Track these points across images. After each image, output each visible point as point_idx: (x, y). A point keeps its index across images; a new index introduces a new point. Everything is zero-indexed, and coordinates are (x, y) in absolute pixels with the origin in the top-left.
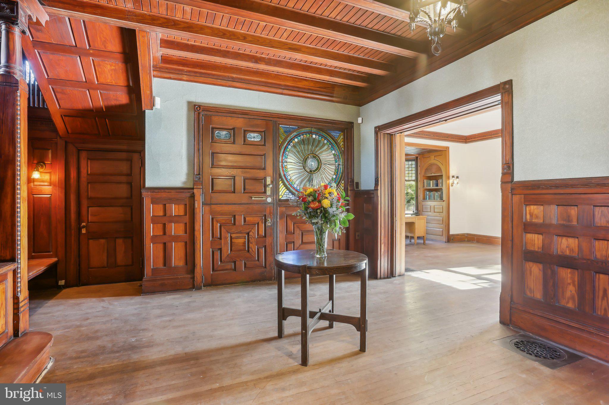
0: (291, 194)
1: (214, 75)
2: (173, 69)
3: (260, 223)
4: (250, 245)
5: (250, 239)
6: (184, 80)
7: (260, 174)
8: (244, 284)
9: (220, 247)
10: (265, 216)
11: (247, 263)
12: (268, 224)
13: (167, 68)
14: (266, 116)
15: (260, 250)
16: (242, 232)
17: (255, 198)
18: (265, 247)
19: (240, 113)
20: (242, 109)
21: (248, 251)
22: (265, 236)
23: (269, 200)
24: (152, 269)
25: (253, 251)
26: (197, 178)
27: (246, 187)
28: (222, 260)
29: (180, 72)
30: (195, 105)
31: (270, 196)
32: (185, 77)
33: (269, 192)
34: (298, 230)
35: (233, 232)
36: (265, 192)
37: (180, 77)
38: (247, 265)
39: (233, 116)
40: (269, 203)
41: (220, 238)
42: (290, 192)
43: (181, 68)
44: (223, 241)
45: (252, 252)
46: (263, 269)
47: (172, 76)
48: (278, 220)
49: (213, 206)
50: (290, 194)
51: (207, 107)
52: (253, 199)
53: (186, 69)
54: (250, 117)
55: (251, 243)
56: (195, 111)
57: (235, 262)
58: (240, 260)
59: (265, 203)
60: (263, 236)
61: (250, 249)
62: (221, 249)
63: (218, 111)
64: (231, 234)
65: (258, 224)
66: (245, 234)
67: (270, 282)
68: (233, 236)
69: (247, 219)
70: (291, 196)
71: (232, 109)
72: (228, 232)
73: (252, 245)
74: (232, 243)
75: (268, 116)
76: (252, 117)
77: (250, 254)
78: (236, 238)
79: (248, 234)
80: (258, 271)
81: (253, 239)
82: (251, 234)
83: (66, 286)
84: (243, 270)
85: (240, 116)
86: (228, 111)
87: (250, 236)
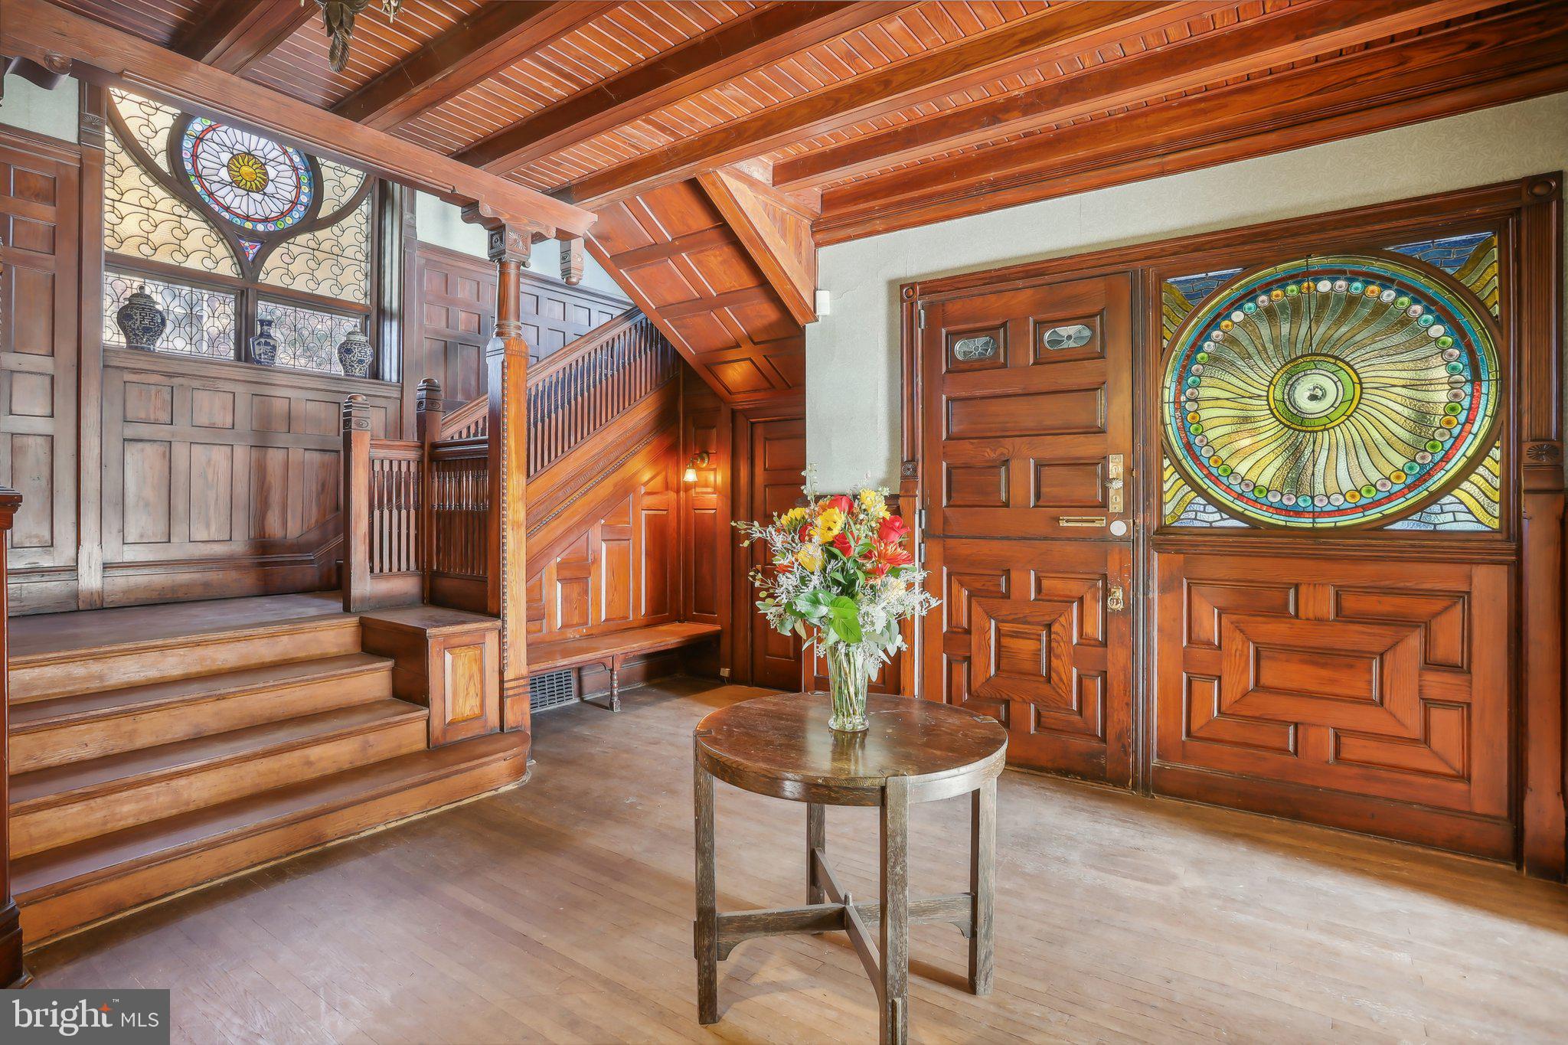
0: (1215, 510)
1: (942, 194)
2: (849, 215)
3: (1088, 599)
4: (1055, 662)
5: (1054, 644)
6: (878, 233)
7: (1084, 447)
8: (1032, 772)
9: (968, 654)
10: (1104, 577)
11: (1043, 713)
12: (1116, 605)
13: (839, 217)
14: (1103, 262)
15: (1086, 682)
16: (1029, 619)
17: (1067, 521)
18: (1104, 674)
19: (1020, 275)
20: (1026, 261)
21: (1049, 679)
22: (1104, 644)
23: (1119, 528)
24: (816, 677)
25: (1061, 679)
26: (909, 469)
27: (1044, 490)
28: (973, 689)
29: (866, 217)
30: (902, 287)
31: (1122, 516)
32: (878, 225)
33: (1116, 503)
34: (1238, 636)
35: (1004, 618)
36: (1104, 505)
37: (868, 227)
38: (1043, 719)
39: (1002, 288)
40: (1121, 539)
41: (968, 632)
42: (1209, 504)
43: (862, 206)
44: (974, 638)
45: (1061, 685)
46: (1095, 744)
47: (850, 231)
48: (1155, 595)
49: (951, 542)
50: (1210, 508)
51: (930, 281)
52: (1063, 524)
53: (876, 203)
54: (1050, 281)
55: (1058, 657)
56: (902, 300)
57: (1007, 703)
58: (1021, 700)
59: (1103, 537)
60: (1097, 640)
61: (1053, 675)
62: (968, 659)
63: (960, 286)
64: (997, 621)
65: (1081, 600)
66: (1041, 628)
67: (1119, 791)
68: (1006, 627)
69: (1045, 583)
70: (1217, 516)
71: (995, 270)
72: (991, 617)
73: (1059, 661)
74: (1003, 649)
75: (1110, 260)
76: (1058, 277)
77: (1054, 688)
78: (1012, 636)
79: (1049, 626)
80: (1080, 744)
81: (1062, 644)
82: (1056, 628)
83: (733, 680)
84: (1032, 731)
85: (1020, 283)
86: (985, 279)
87: (1052, 636)
